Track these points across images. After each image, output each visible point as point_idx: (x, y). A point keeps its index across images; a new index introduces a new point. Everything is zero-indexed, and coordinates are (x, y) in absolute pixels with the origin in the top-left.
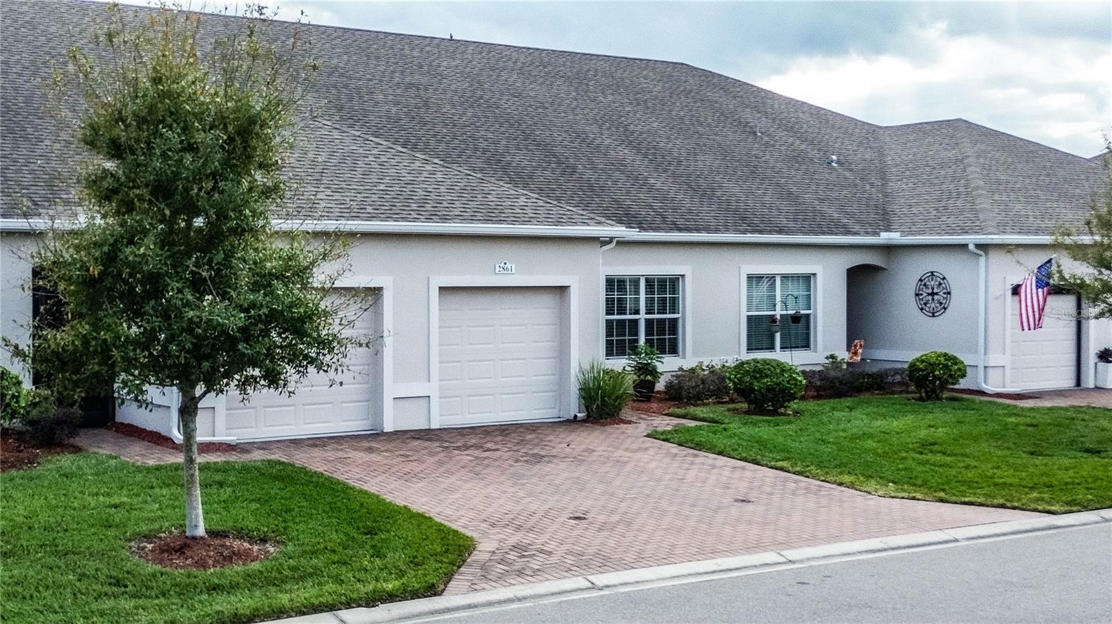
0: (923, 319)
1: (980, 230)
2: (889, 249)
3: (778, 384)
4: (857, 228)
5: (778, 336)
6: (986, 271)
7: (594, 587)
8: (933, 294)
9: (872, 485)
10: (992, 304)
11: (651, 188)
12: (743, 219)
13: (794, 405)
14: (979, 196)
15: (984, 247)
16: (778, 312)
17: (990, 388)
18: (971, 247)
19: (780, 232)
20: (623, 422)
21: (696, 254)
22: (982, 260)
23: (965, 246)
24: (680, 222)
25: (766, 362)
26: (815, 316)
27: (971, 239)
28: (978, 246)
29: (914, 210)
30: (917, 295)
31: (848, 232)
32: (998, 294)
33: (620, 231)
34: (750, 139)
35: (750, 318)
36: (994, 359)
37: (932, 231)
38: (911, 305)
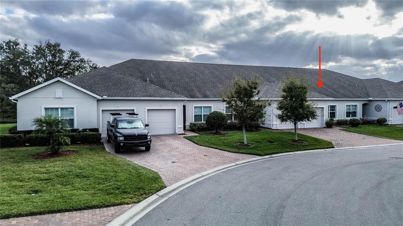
0: (376, 112)
1: (388, 98)
2: (370, 101)
3: (358, 122)
4: (364, 97)
5: (351, 115)
6: (389, 104)
7: (354, 148)
8: (378, 108)
9: (382, 137)
10: (390, 110)
11: (329, 91)
12: (345, 96)
13: (360, 126)
14: (386, 92)
15: (389, 101)
16: (351, 111)
17: (389, 124)
18: (386, 100)
19: (352, 98)
20: (333, 128)
21: (338, 102)
22: (388, 103)
23: (385, 100)
24: (336, 97)
25: (355, 119)
26: (357, 112)
27: (386, 99)
28: (388, 100)
29: (374, 94)
30: (375, 108)
31: (363, 98)
32: (391, 108)
33: (332, 99)
34: (341, 82)
35: (346, 112)
36: (390, 119)
37: (378, 98)
38: (374, 110)
